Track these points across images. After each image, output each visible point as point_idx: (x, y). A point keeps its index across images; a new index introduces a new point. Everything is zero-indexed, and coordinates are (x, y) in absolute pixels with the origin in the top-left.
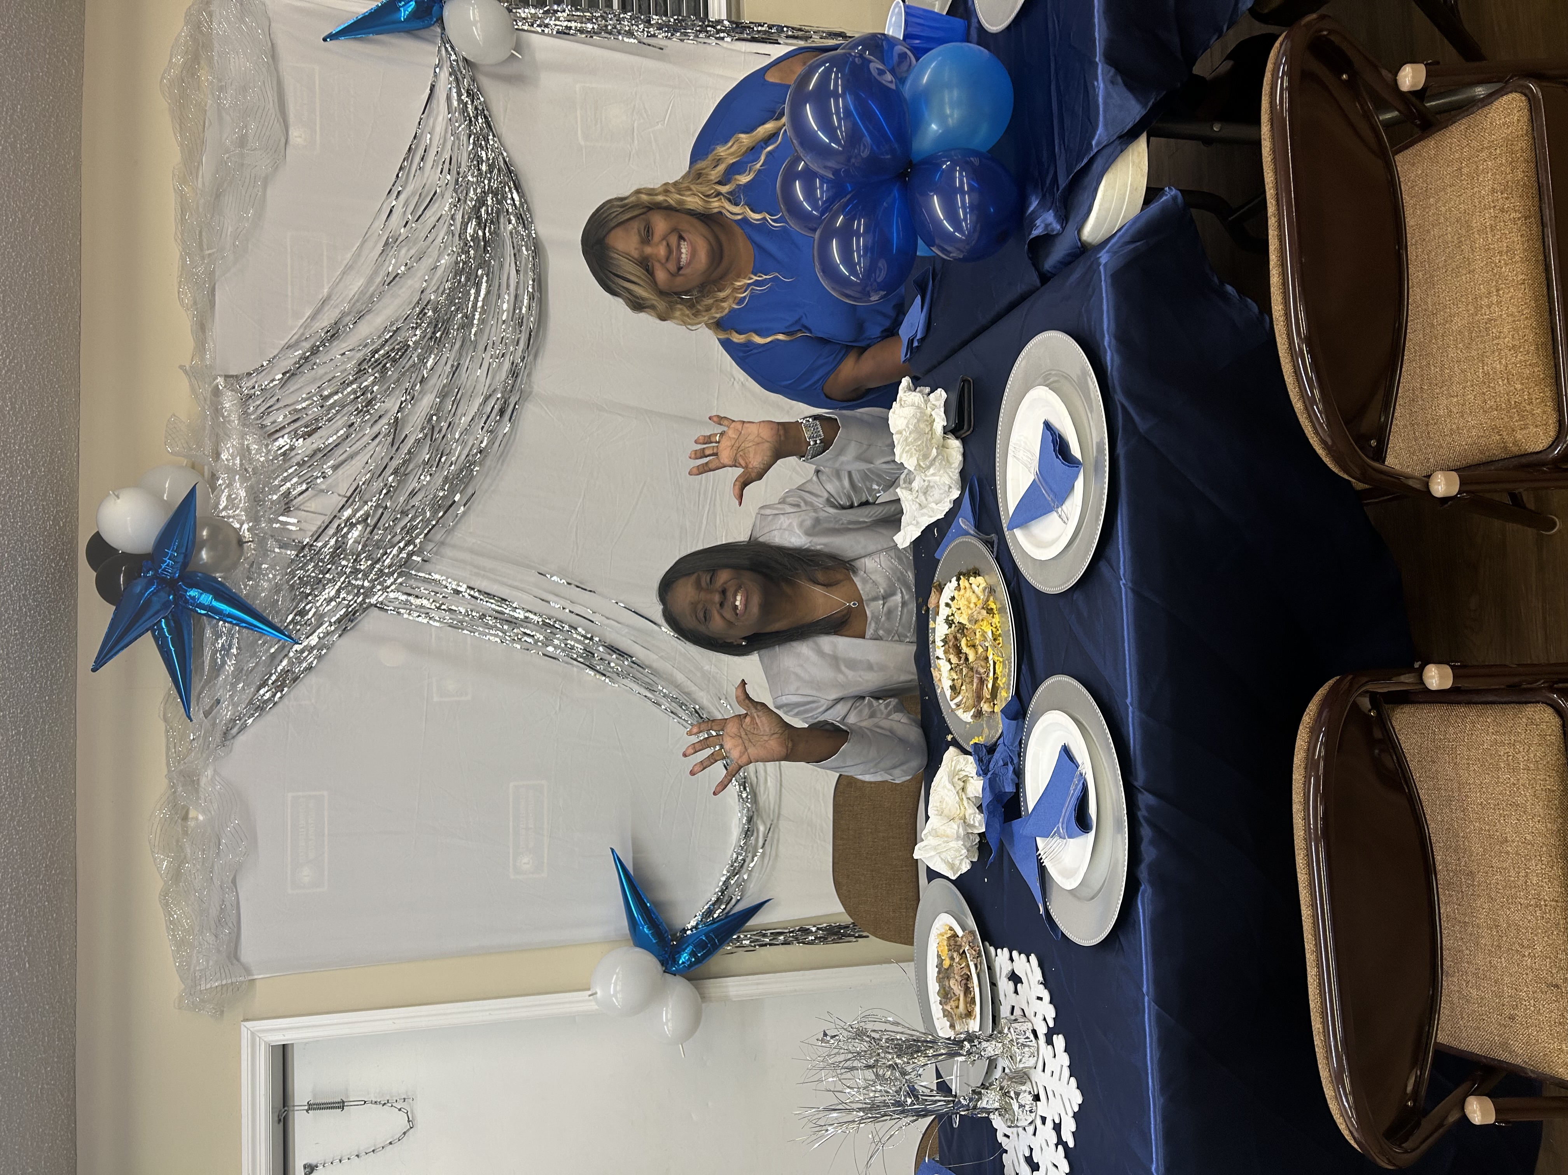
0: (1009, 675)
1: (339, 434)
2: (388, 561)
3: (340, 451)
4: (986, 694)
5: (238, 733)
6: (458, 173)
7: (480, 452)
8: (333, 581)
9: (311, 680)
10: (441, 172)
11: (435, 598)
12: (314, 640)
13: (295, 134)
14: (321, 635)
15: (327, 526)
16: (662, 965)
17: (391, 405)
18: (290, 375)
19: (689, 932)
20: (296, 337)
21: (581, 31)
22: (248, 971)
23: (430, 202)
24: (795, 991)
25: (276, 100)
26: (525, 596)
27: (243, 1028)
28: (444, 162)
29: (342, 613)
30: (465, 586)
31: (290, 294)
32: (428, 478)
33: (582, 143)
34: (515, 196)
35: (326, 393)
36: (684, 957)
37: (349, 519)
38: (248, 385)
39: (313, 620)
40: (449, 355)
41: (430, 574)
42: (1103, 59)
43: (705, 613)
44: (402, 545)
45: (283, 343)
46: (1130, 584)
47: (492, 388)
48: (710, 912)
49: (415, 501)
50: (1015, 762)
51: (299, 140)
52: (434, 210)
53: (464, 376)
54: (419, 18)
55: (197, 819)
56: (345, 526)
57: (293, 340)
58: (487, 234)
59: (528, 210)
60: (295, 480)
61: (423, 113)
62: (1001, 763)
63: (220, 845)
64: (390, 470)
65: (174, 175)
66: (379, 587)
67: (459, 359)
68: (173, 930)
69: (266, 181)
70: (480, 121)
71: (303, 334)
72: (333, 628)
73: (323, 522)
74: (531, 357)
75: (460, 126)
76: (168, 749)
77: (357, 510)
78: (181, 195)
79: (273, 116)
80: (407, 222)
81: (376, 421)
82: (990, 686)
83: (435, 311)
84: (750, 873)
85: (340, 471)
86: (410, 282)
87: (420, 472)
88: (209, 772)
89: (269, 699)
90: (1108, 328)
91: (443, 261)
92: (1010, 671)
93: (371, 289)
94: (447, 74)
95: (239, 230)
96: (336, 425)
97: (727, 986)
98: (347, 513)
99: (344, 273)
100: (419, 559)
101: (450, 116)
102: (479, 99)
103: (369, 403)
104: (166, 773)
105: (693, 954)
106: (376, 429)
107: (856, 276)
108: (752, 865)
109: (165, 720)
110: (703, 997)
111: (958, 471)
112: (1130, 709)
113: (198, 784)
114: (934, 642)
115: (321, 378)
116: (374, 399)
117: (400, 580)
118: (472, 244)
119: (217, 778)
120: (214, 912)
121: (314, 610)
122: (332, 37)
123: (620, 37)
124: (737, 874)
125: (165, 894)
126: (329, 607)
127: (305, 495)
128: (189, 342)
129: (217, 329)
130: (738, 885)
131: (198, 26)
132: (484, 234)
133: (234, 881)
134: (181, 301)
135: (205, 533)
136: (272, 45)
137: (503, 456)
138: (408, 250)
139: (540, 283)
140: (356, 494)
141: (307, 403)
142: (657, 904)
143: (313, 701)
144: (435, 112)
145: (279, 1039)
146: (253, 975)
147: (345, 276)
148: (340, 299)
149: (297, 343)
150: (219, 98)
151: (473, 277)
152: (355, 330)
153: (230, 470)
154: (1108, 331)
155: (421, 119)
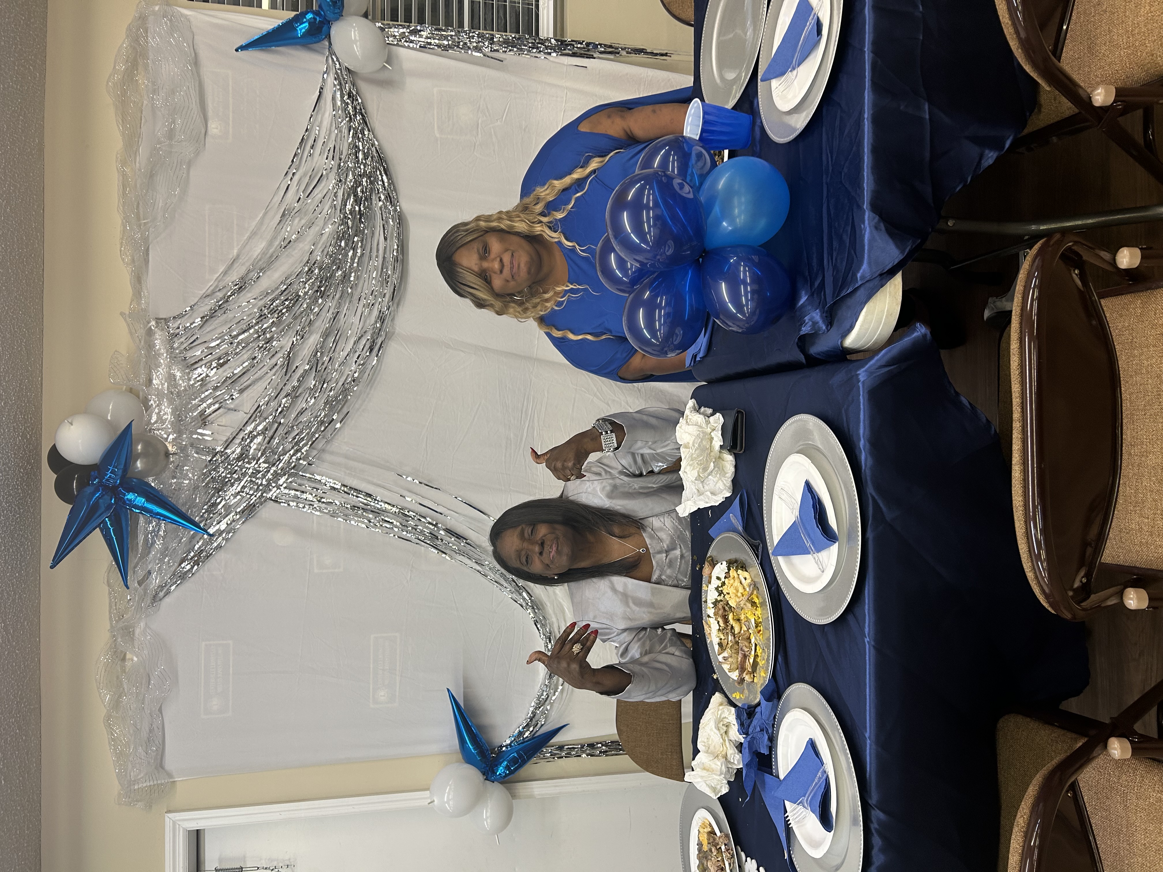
0: (768, 660)
1: (244, 365)
2: (281, 465)
3: (245, 378)
4: (748, 666)
5: (165, 596)
6: (340, 159)
7: (354, 381)
8: (239, 480)
9: (221, 556)
10: (327, 159)
11: (317, 493)
12: (223, 526)
13: (213, 126)
14: (229, 522)
15: (235, 437)
16: (484, 774)
17: (286, 342)
18: (206, 319)
19: (504, 749)
20: (212, 288)
21: (439, 46)
22: (170, 775)
23: (318, 182)
24: (584, 791)
25: (198, 101)
26: (386, 493)
27: (166, 819)
28: (329, 150)
29: (245, 505)
30: (340, 484)
31: (207, 254)
32: (313, 400)
33: (438, 135)
34: (384, 177)
35: (235, 333)
36: (500, 770)
37: (251, 432)
38: (174, 326)
39: (223, 510)
40: (331, 304)
41: (313, 475)
42: (869, 207)
43: (527, 558)
44: (292, 452)
45: (202, 292)
46: (873, 643)
47: (364, 330)
48: (521, 733)
49: (304, 418)
50: (770, 731)
51: (215, 130)
52: (320, 188)
53: (342, 321)
54: (312, 35)
55: (132, 660)
56: (249, 436)
57: (209, 291)
58: (362, 209)
59: (395, 190)
60: (210, 401)
61: (313, 111)
62: (758, 729)
63: (149, 684)
64: (283, 394)
65: (117, 158)
66: (274, 485)
67: (339, 308)
68: (114, 745)
69: (189, 165)
70: (358, 118)
71: (217, 286)
72: (238, 517)
73: (231, 434)
74: (395, 305)
75: (342, 121)
76: (110, 607)
77: (258, 425)
78: (124, 175)
79: (196, 113)
80: (300, 199)
81: (273, 355)
82: (751, 661)
83: (320, 269)
84: (551, 704)
85: (245, 394)
86: (301, 245)
87: (307, 396)
88: (142, 624)
89: (189, 570)
90: (864, 434)
91: (327, 230)
92: (768, 656)
93: (271, 251)
94: (333, 78)
95: (168, 205)
96: (242, 358)
97: (533, 788)
98: (249, 428)
99: (250, 238)
100: (305, 463)
101: (334, 113)
102: (357, 100)
103: (269, 341)
104: (109, 628)
105: (507, 767)
106: (274, 361)
107: (657, 340)
108: (554, 698)
109: (109, 585)
110: (514, 796)
111: (730, 480)
112: (868, 741)
113: (134, 634)
114: (706, 602)
115: (231, 321)
116: (272, 338)
117: (290, 480)
118: (350, 216)
119: (148, 630)
120: (144, 734)
121: (223, 503)
122: (243, 48)
123: (470, 52)
124: (542, 706)
125: (108, 717)
126: (236, 500)
127: (217, 412)
128: (129, 291)
129: (151, 281)
130: (543, 713)
131: (137, 40)
132: (360, 208)
133: (160, 710)
134: (123, 260)
135: (139, 447)
136: (195, 54)
137: (371, 382)
138: (300, 220)
139: (403, 247)
140: (257, 413)
141: (219, 341)
142: (480, 728)
143: (222, 572)
144: (323, 109)
145: (194, 826)
146: (174, 778)
147: (250, 240)
148: (247, 258)
149: (213, 292)
150: (153, 98)
151: (351, 242)
152: (258, 283)
153: (160, 395)
154: (863, 436)
155: (312, 116)
